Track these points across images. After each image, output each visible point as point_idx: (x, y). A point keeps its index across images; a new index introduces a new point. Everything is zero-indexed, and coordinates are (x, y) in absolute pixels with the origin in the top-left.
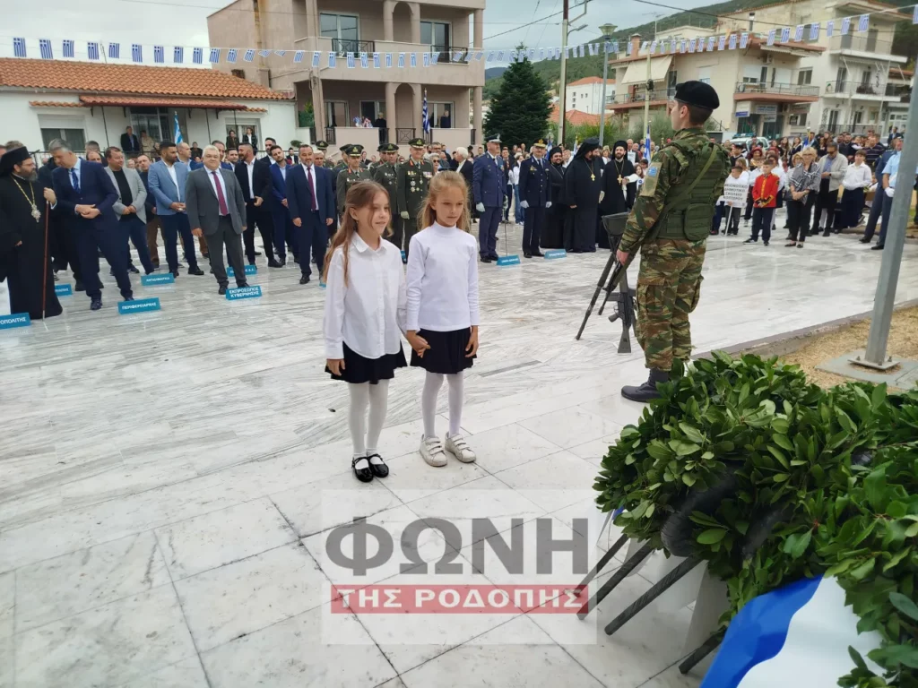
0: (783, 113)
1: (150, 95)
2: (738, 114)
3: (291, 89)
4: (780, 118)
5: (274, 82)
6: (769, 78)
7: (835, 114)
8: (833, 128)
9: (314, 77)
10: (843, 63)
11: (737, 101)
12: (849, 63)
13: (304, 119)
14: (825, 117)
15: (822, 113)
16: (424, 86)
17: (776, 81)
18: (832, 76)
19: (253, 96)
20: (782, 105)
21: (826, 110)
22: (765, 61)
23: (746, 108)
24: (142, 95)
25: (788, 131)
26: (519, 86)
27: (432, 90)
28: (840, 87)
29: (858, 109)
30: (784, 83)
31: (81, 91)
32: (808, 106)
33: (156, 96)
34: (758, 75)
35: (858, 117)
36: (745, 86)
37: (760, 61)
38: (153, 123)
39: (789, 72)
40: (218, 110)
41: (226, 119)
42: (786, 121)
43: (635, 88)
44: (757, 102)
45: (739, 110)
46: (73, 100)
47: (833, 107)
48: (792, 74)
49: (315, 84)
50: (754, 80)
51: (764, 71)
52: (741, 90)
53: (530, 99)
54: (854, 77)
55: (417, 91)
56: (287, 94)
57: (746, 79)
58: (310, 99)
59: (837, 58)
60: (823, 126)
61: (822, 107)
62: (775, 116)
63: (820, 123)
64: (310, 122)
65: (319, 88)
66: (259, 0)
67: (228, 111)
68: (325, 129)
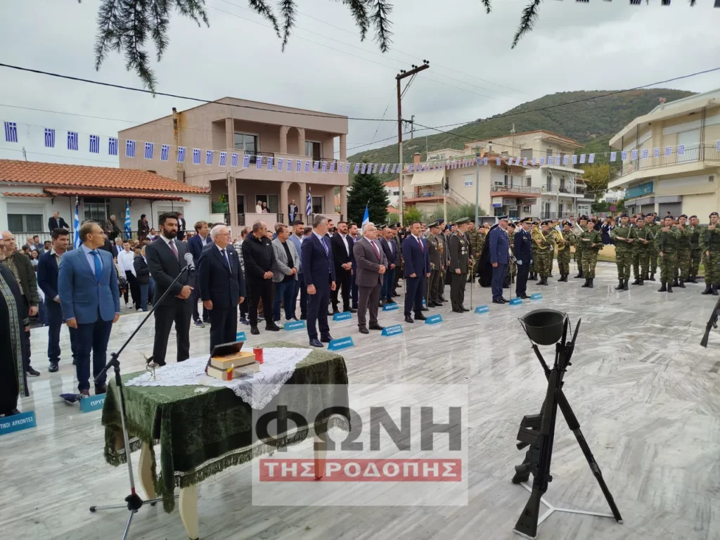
0: (520, 205)
1: (101, 189)
2: (494, 205)
3: (207, 185)
4: (519, 207)
5: (187, 180)
6: (509, 183)
7: (548, 206)
8: (548, 214)
9: (231, 177)
10: (549, 173)
11: (492, 197)
12: (554, 174)
13: (217, 207)
14: (543, 207)
15: (541, 205)
16: (308, 185)
17: (513, 184)
18: (544, 182)
19: (179, 190)
20: (519, 199)
21: (543, 203)
22: (506, 171)
23: (499, 201)
24: (96, 188)
25: (523, 216)
26: (366, 186)
27: (313, 187)
28: (549, 189)
29: (560, 203)
30: (518, 186)
31: (46, 185)
32: (535, 200)
33: (106, 189)
34: (503, 181)
35: (561, 207)
36: (497, 188)
37: (503, 171)
38: (101, 209)
39: (520, 178)
40: (152, 200)
41: (158, 207)
42: (522, 209)
43: (419, 188)
44: (505, 197)
45: (494, 203)
46: (38, 192)
47: (547, 201)
48: (522, 180)
49: (231, 182)
50: (500, 184)
51: (506, 177)
52: (495, 189)
53: (375, 194)
54: (556, 182)
55: (304, 188)
56: (202, 188)
57: (496, 183)
59: (546, 170)
60: (542, 213)
61: (541, 201)
62: (516, 207)
63: (540, 211)
64: (223, 209)
65: (235, 184)
66: (178, 119)
67: (160, 201)
68: (237, 215)
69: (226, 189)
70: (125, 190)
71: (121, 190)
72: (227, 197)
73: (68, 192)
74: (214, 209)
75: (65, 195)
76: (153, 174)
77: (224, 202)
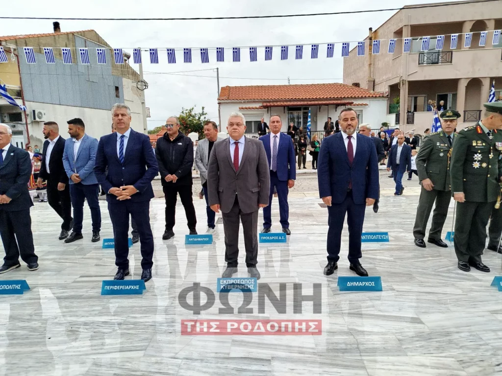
5: (376, 87)
9: (404, 80)
13: (393, 109)
19: (360, 96)
49: (403, 84)
55: (486, 83)
56: (383, 93)
58: (399, 96)
65: (406, 86)
66: (373, 37)
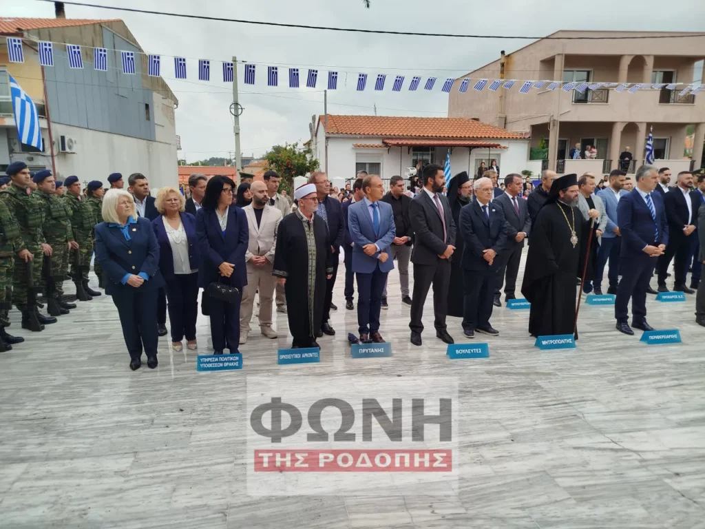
1: (428, 138)
3: (528, 130)
5: (508, 126)
9: (554, 120)
13: (536, 153)
16: (649, 125)
19: (499, 137)
27: (656, 127)
31: (385, 136)
33: (432, 138)
38: (426, 158)
40: (471, 147)
41: (476, 154)
46: (379, 143)
49: (553, 125)
56: (522, 134)
64: (542, 156)
65: (557, 128)
66: (505, 63)
67: (479, 149)
68: (556, 161)
69: (547, 133)
70: (448, 138)
71: (445, 138)
72: (547, 141)
73: (400, 142)
74: (532, 156)
75: (398, 145)
76: (475, 122)
77: (543, 148)
